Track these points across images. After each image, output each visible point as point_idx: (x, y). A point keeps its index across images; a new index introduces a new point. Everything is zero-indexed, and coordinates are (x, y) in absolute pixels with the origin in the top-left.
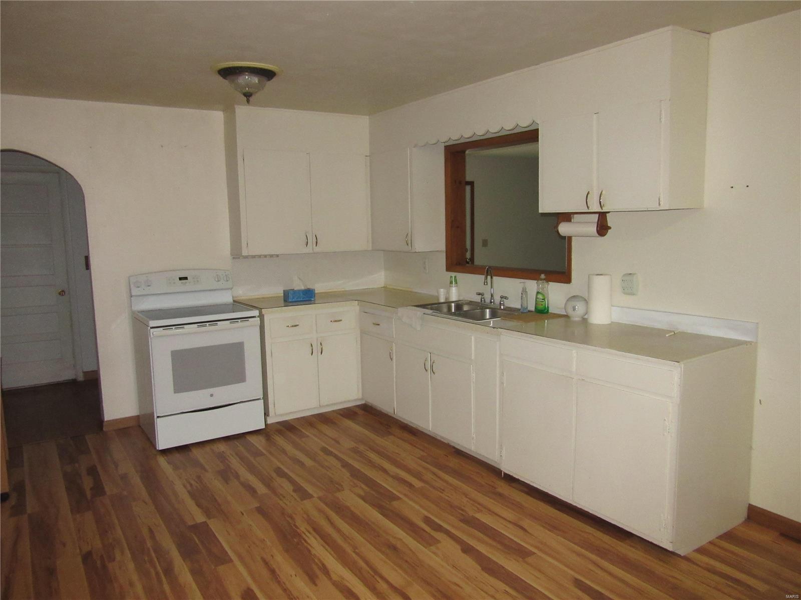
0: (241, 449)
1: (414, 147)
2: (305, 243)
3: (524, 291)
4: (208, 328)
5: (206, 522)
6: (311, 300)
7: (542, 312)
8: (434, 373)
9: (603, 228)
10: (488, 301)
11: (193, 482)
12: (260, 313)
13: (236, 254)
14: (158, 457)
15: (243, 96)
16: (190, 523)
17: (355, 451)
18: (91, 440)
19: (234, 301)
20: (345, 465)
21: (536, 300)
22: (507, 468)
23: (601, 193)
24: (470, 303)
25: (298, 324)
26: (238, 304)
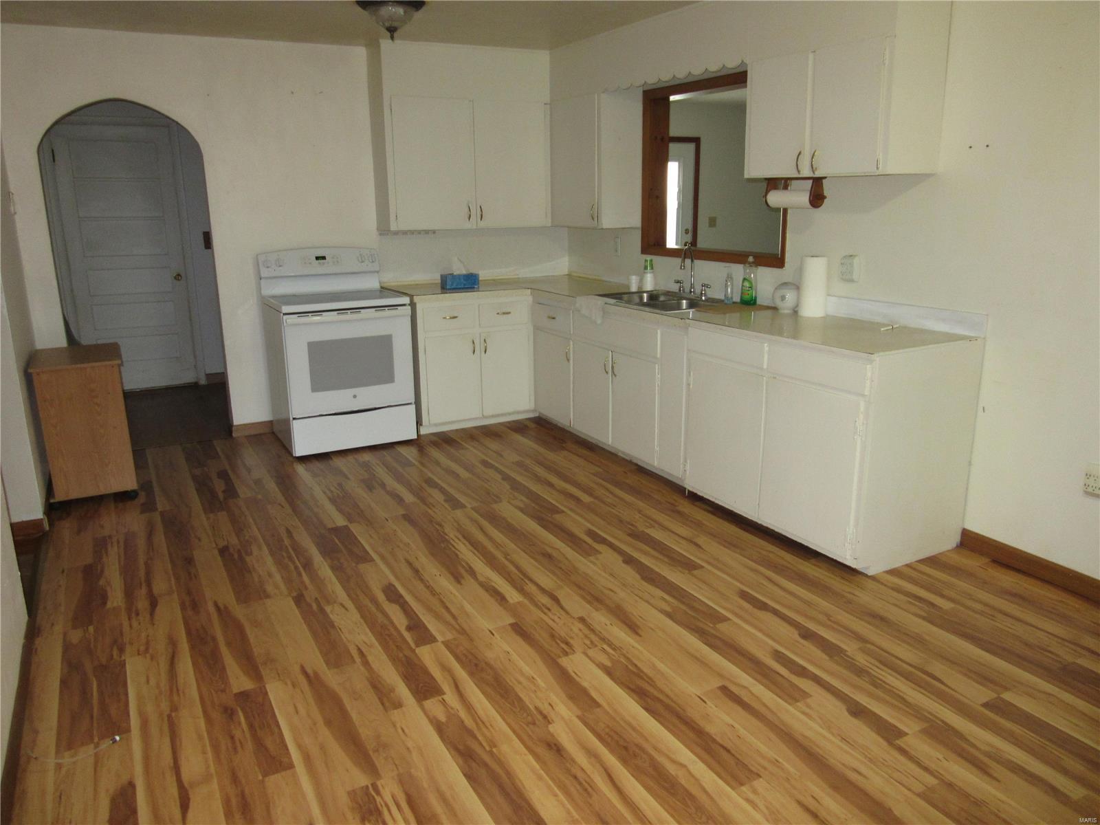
0: (389, 458)
1: (603, 92)
2: (467, 216)
3: (730, 277)
4: (349, 316)
5: (347, 526)
6: (474, 288)
7: (749, 303)
8: (615, 376)
9: (817, 198)
10: (687, 290)
11: (333, 489)
12: (412, 301)
13: (384, 229)
14: (295, 464)
15: (386, 31)
16: (330, 526)
17: (520, 464)
18: (219, 445)
19: (382, 288)
20: (506, 478)
21: (742, 289)
22: (691, 484)
23: (814, 154)
24: (667, 293)
25: (456, 315)
26: (385, 290)
